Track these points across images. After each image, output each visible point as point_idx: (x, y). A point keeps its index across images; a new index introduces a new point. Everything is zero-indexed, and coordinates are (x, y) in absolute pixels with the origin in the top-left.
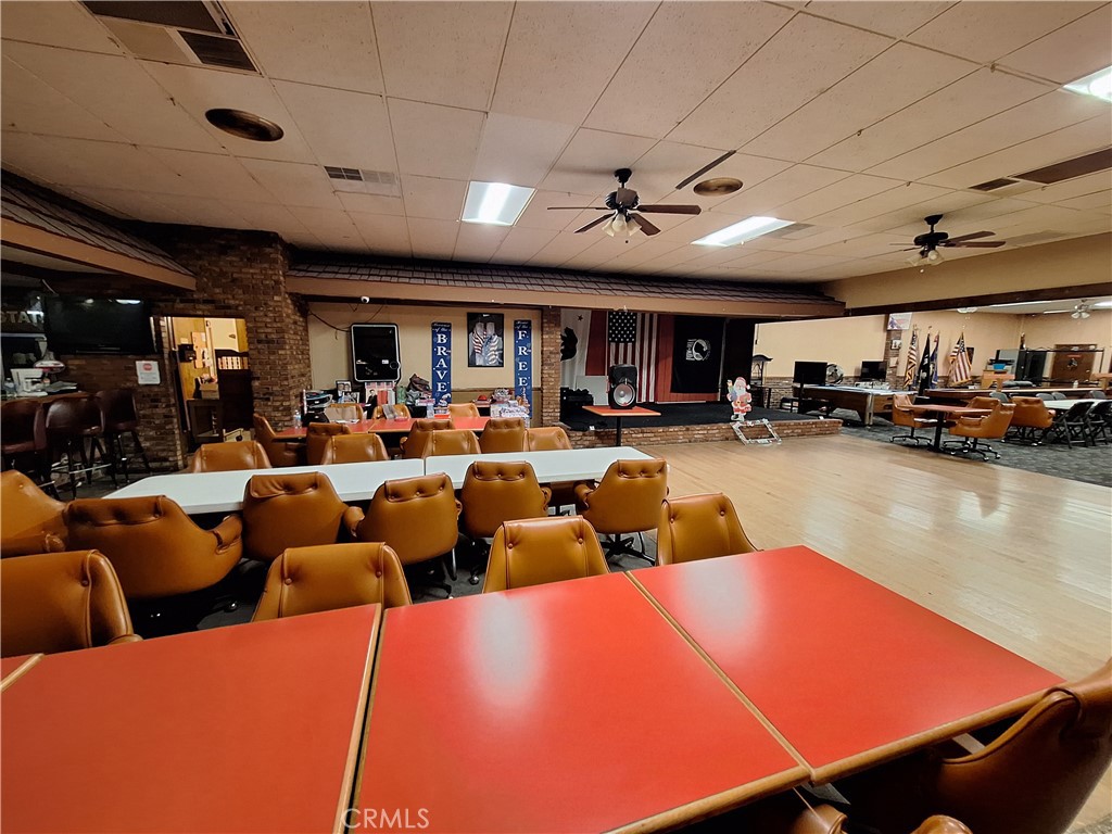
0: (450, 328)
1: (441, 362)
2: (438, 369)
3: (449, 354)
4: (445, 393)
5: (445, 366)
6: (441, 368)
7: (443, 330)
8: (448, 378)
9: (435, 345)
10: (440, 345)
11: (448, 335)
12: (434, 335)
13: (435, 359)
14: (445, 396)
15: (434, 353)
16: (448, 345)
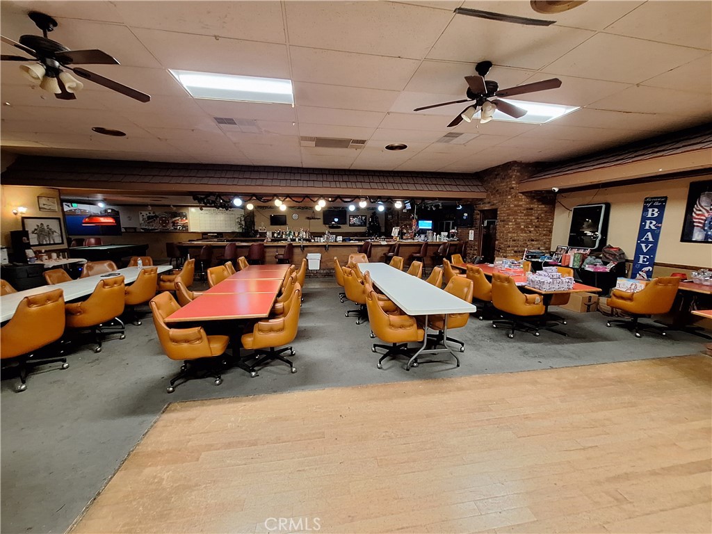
0: (665, 202)
1: (648, 237)
2: (643, 242)
3: (659, 228)
4: (647, 266)
5: (651, 239)
6: (647, 242)
7: (657, 204)
8: (652, 251)
9: (644, 219)
10: (649, 219)
11: (662, 209)
12: (645, 210)
13: (642, 231)
14: (646, 269)
15: (642, 226)
16: (659, 220)
